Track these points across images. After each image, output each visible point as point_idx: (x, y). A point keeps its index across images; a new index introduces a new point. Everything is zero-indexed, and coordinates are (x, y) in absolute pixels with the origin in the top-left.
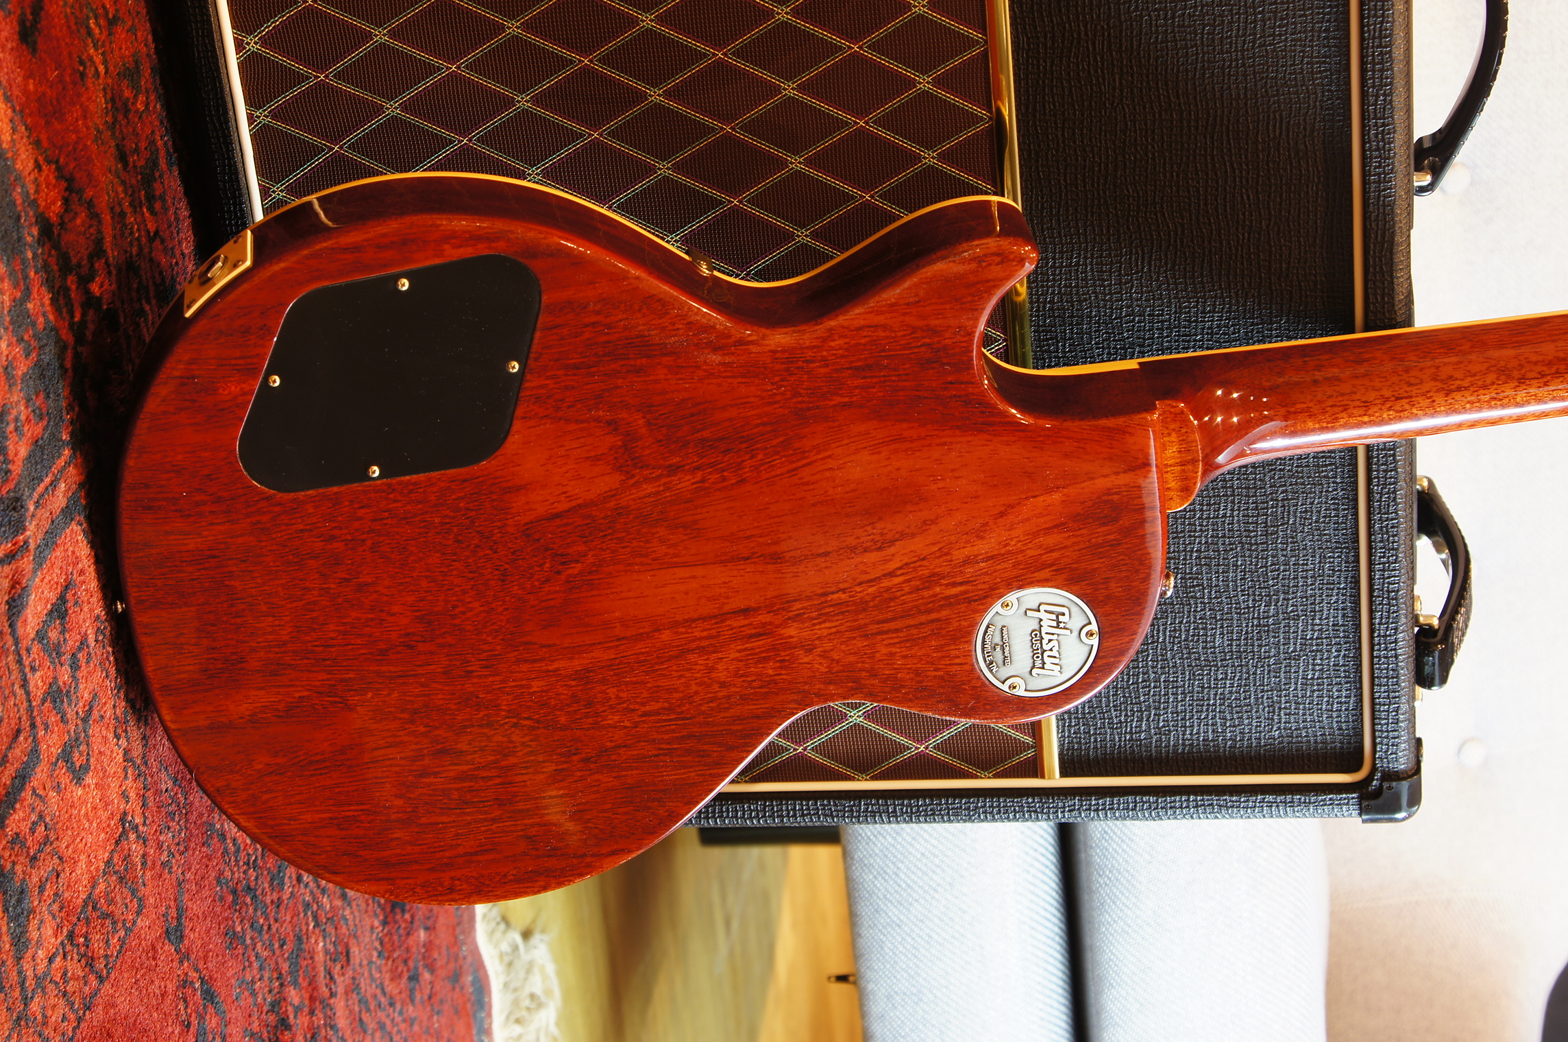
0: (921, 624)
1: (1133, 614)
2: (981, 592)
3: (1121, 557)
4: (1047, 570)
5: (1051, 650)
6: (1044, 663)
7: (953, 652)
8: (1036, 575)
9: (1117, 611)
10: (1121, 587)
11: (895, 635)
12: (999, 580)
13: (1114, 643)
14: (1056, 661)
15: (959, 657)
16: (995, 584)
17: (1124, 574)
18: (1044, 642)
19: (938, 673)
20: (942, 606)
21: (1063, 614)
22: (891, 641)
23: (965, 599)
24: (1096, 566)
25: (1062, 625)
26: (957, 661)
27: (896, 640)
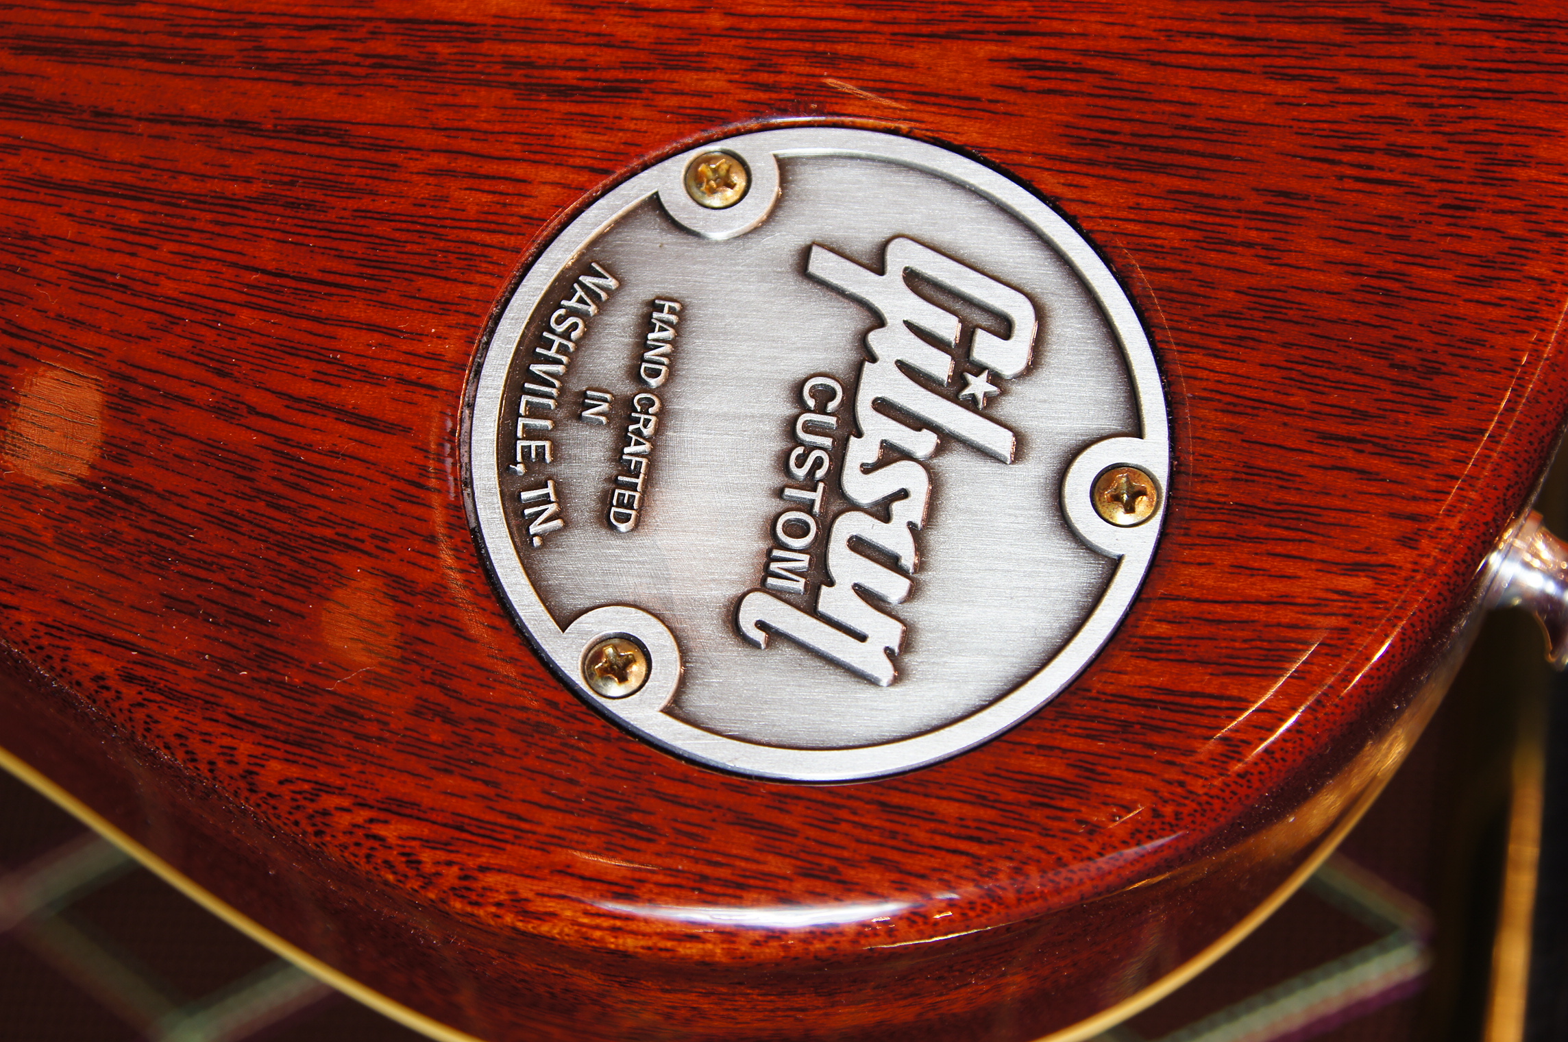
0: (238, 125)
1: (1385, 449)
2: (604, 57)
3: (1392, 106)
4: (983, 50)
5: (882, 511)
6: (820, 576)
7: (352, 341)
8: (919, 54)
9: (1299, 398)
10: (1354, 268)
11: (78, 140)
12: (716, 21)
13: (1235, 585)
14: (893, 587)
15: (373, 378)
16: (695, 35)
17: (1384, 202)
18: (861, 451)
19: (228, 434)
20: (381, 62)
21: (1004, 327)
22: (52, 169)
23: (511, 63)
24: (1247, 109)
25: (979, 386)
26: (356, 396)
27: (76, 171)
